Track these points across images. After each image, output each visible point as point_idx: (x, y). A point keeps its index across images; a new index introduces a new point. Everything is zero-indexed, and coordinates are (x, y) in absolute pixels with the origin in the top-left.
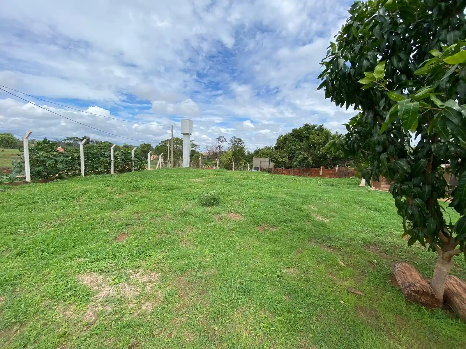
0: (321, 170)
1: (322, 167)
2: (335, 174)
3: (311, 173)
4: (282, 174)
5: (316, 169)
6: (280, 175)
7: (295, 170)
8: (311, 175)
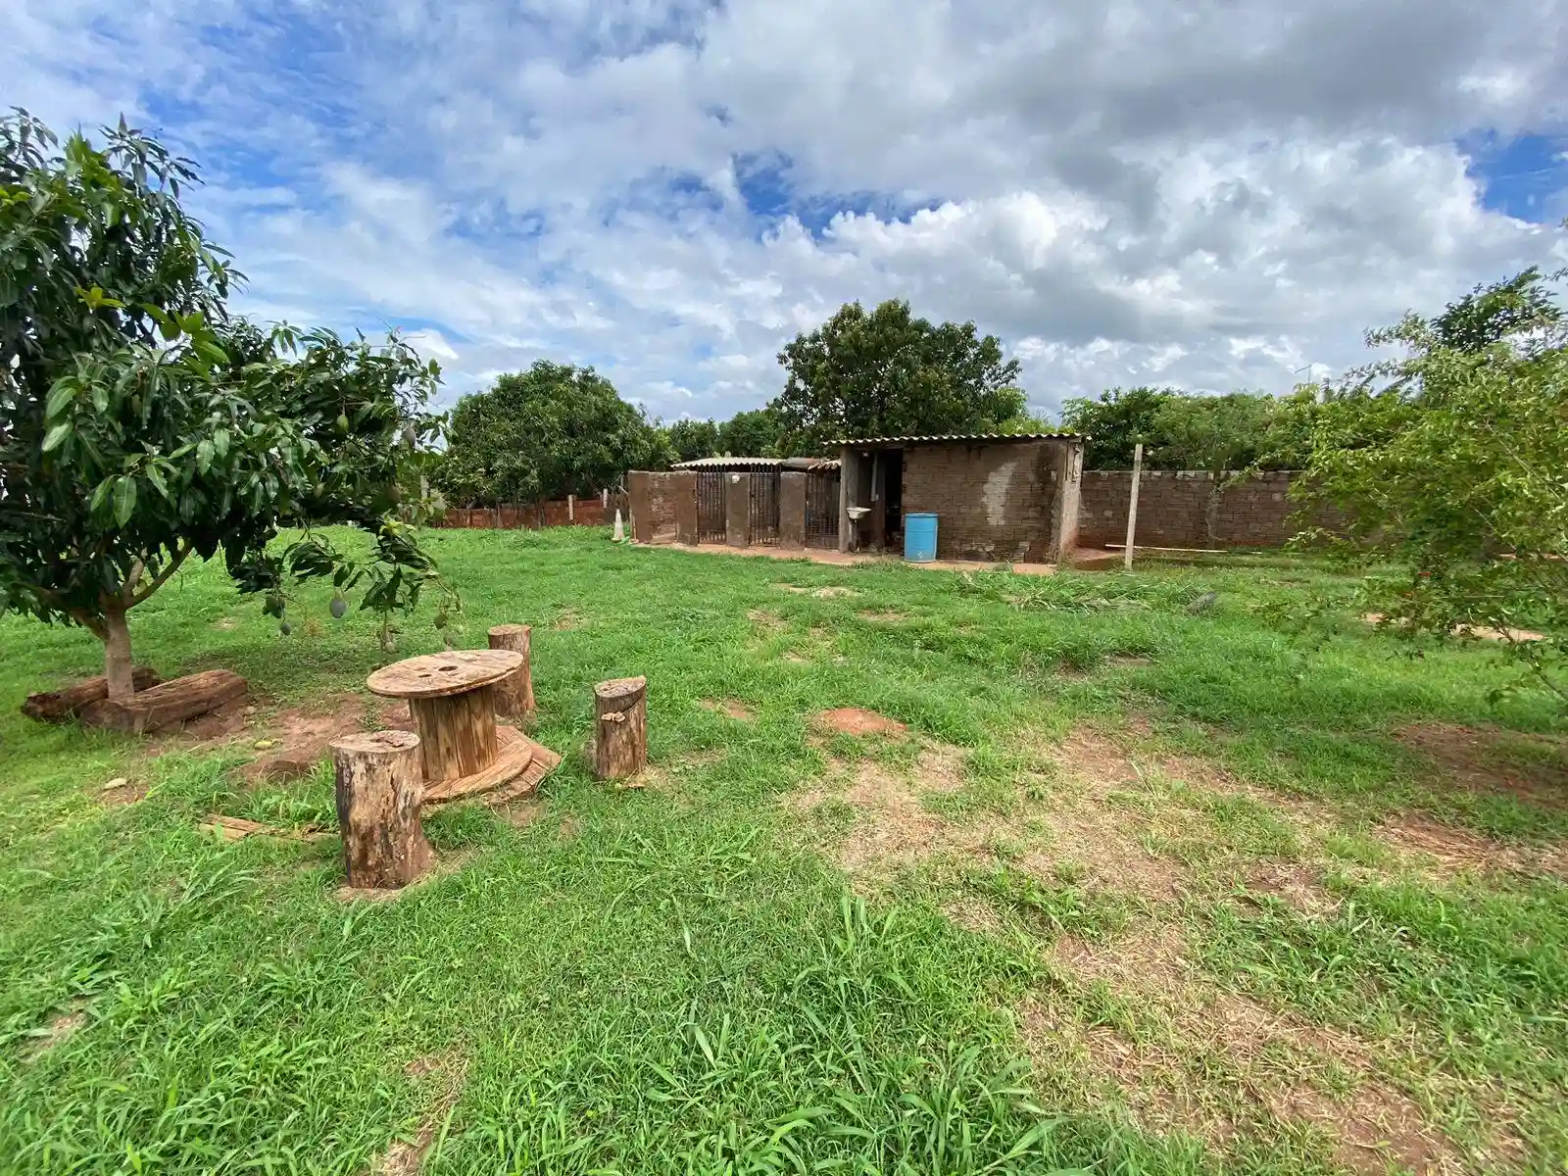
0: (571, 505)
1: (570, 497)
2: (601, 516)
3: (548, 515)
4: (471, 524)
5: (559, 504)
6: (468, 529)
7: (508, 511)
8: (548, 521)
